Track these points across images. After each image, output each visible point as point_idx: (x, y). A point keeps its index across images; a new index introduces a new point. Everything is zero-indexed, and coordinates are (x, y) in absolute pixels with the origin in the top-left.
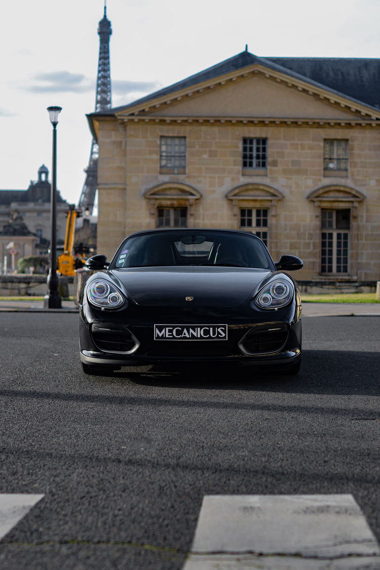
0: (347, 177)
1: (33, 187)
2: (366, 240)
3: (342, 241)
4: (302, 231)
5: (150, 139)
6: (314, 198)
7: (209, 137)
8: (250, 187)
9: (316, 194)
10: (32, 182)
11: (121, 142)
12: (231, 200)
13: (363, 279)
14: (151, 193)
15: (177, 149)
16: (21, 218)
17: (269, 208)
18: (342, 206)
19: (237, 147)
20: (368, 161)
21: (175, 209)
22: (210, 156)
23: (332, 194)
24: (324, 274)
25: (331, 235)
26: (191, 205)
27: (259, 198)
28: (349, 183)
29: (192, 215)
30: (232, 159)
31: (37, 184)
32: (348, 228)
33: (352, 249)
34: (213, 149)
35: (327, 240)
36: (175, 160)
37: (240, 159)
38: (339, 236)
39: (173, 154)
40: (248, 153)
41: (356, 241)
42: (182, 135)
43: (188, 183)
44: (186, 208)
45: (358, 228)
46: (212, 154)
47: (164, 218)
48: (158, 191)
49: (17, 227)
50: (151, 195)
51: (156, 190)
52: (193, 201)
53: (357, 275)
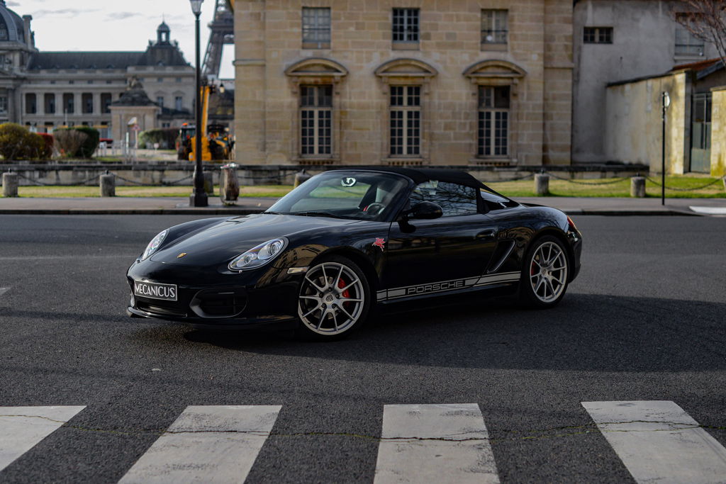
0: (506, 51)
1: (152, 48)
2: (527, 119)
3: (501, 120)
4: (457, 110)
5: (291, 11)
6: (470, 74)
7: (355, 8)
8: (401, 63)
9: (473, 70)
10: (151, 43)
11: (259, 14)
12: (381, 77)
13: (524, 164)
14: (292, 70)
15: (321, 21)
16: (140, 86)
17: (421, 85)
18: (501, 82)
19: (387, 19)
20: (529, 33)
21: (319, 87)
22: (357, 29)
23: (490, 70)
24: (481, 156)
25: (489, 115)
26: (337, 83)
27: (410, 75)
28: (509, 57)
29: (338, 93)
30: (381, 31)
31: (157, 45)
32: (507, 106)
33: (511, 129)
34: (361, 21)
35: (485, 120)
36: (319, 33)
37: (390, 32)
38: (498, 115)
39: (316, 27)
40: (398, 25)
41: (516, 121)
42: (325, 6)
43: (333, 59)
44: (331, 86)
45: (519, 106)
46: (359, 27)
47: (308, 97)
48: (301, 68)
49: (136, 95)
50: (294, 72)
51: (299, 66)
52: (339, 78)
53: (517, 157)
